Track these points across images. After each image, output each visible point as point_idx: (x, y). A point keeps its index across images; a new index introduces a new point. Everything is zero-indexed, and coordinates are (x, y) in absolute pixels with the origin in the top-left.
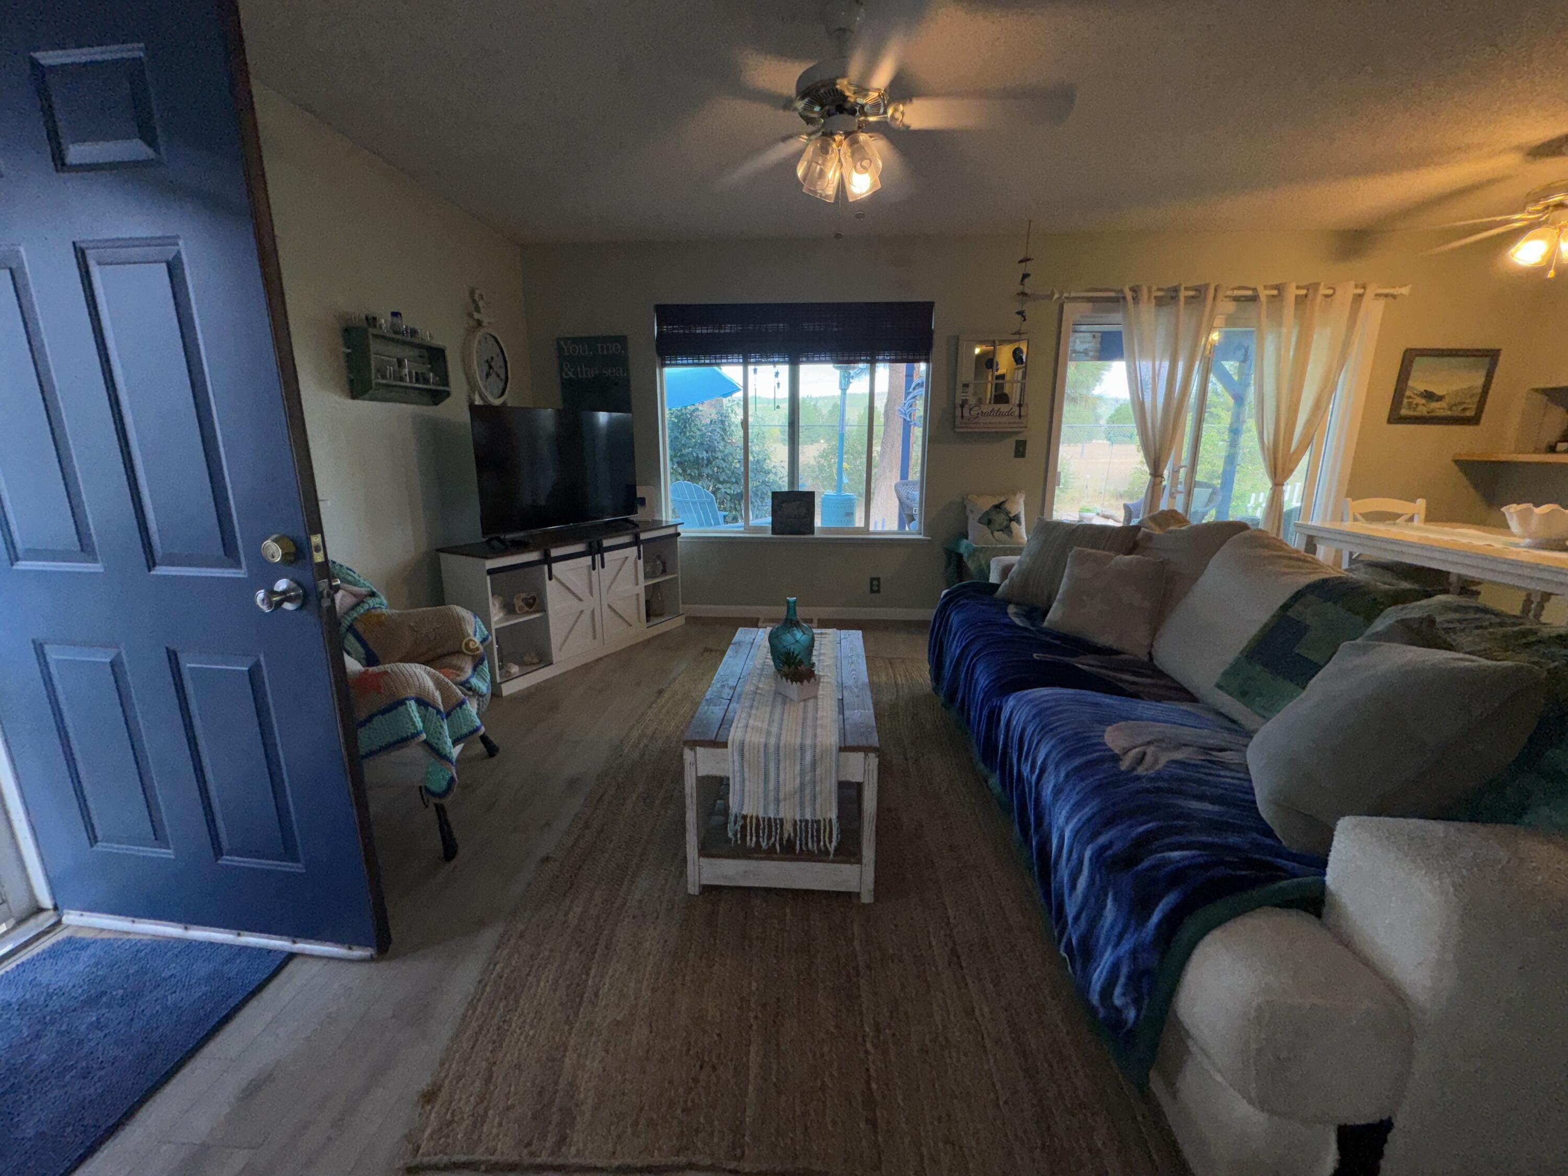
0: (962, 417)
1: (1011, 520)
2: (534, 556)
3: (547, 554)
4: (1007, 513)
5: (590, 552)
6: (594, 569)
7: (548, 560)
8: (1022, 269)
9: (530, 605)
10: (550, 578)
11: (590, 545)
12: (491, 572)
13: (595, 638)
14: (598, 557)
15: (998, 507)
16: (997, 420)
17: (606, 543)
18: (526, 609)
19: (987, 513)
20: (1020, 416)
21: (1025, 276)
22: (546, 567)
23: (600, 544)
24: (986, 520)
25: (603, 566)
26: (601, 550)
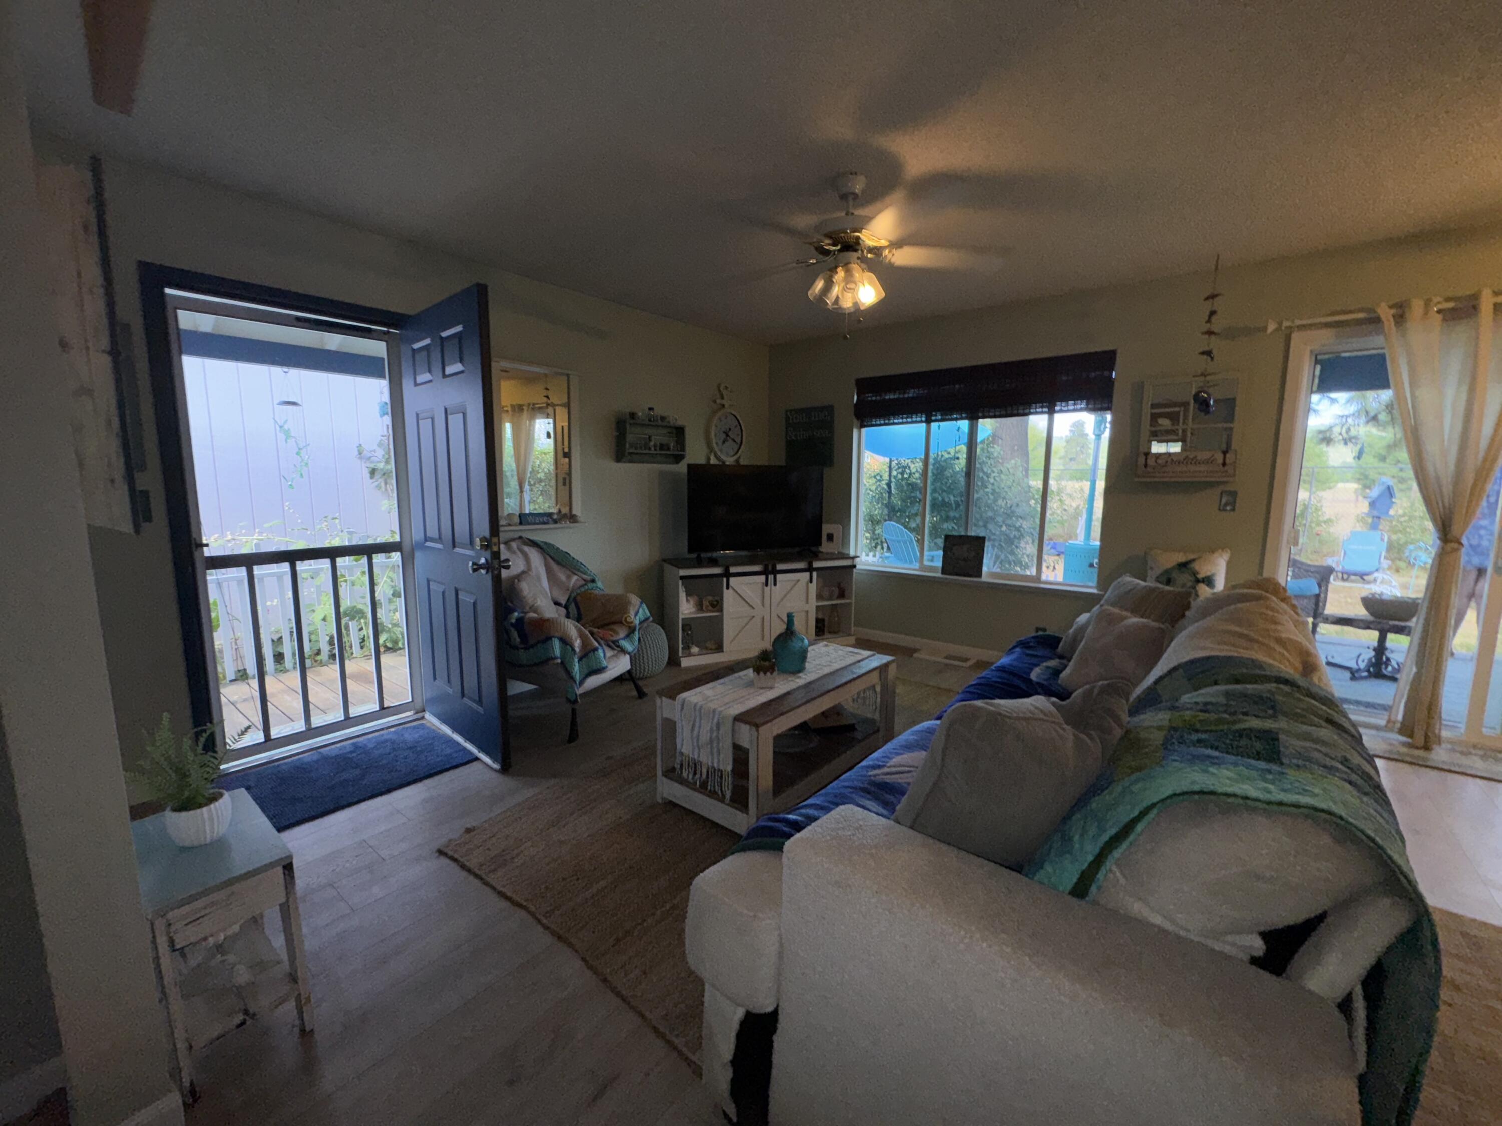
0: (1146, 466)
1: (1198, 581)
2: (717, 570)
3: (727, 569)
4: (1194, 573)
5: (765, 572)
6: (766, 584)
7: (728, 574)
8: (1207, 307)
9: (713, 606)
10: (728, 588)
11: (766, 567)
12: (682, 577)
13: (763, 639)
14: (771, 577)
15: (1183, 566)
16: (1192, 468)
17: (780, 566)
18: (710, 608)
19: (1167, 571)
20: (1224, 464)
21: (1213, 313)
22: (725, 579)
23: (774, 566)
24: (1164, 579)
25: (775, 584)
26: (775, 572)
